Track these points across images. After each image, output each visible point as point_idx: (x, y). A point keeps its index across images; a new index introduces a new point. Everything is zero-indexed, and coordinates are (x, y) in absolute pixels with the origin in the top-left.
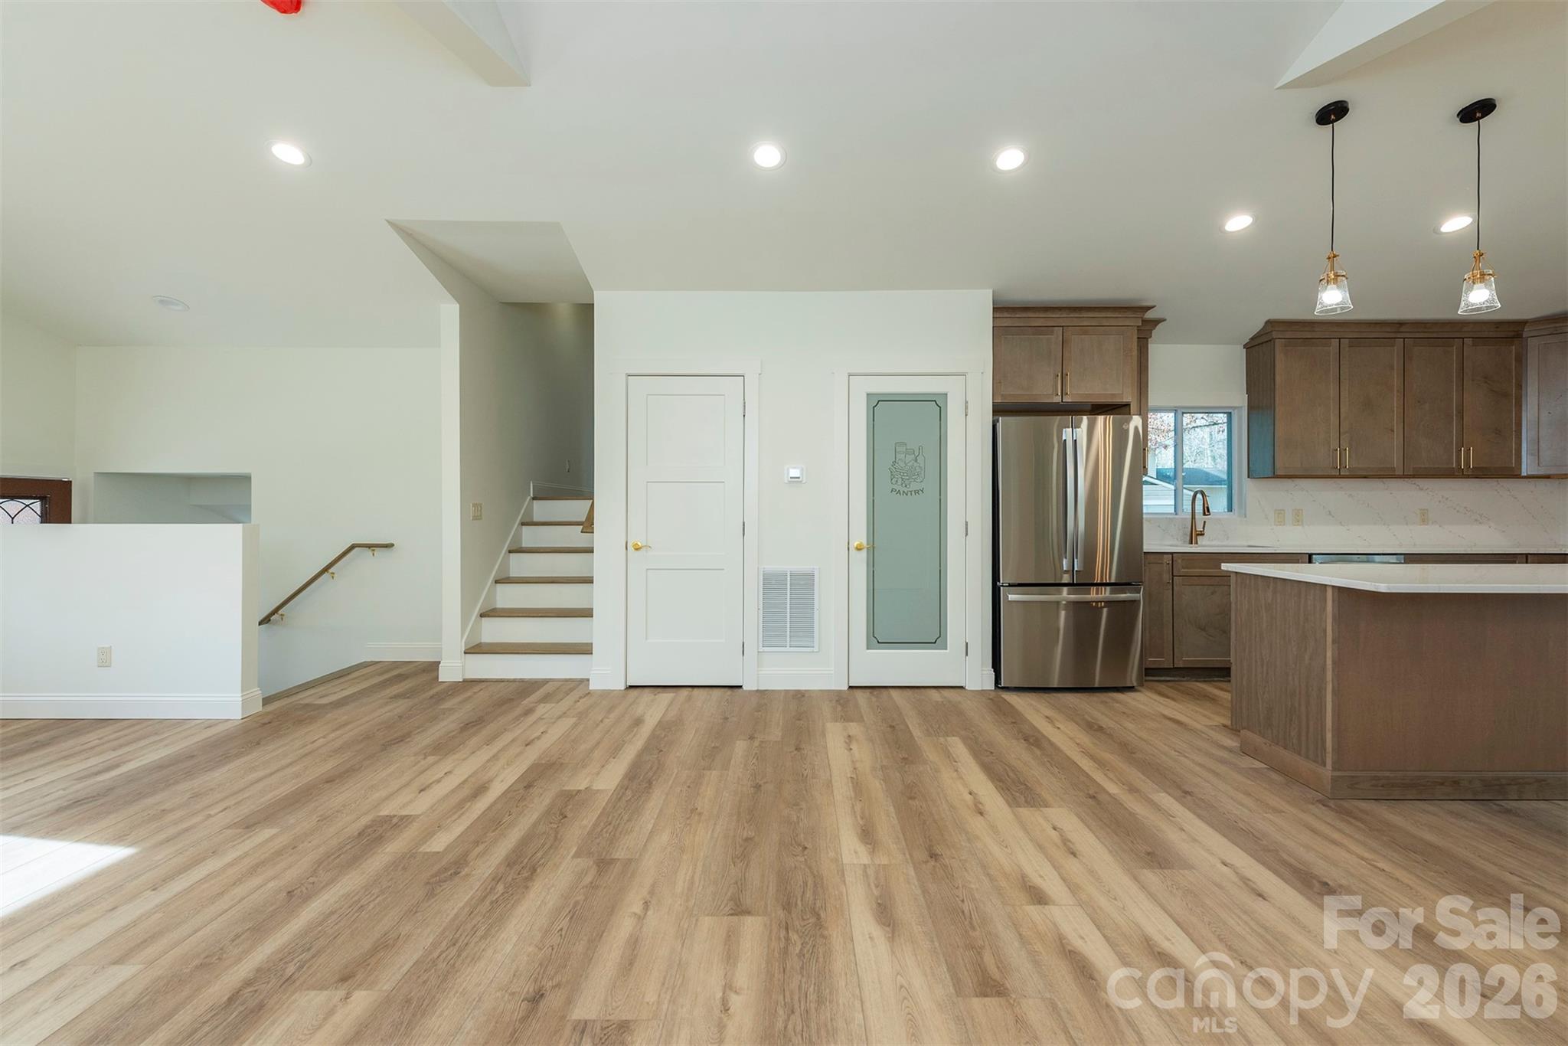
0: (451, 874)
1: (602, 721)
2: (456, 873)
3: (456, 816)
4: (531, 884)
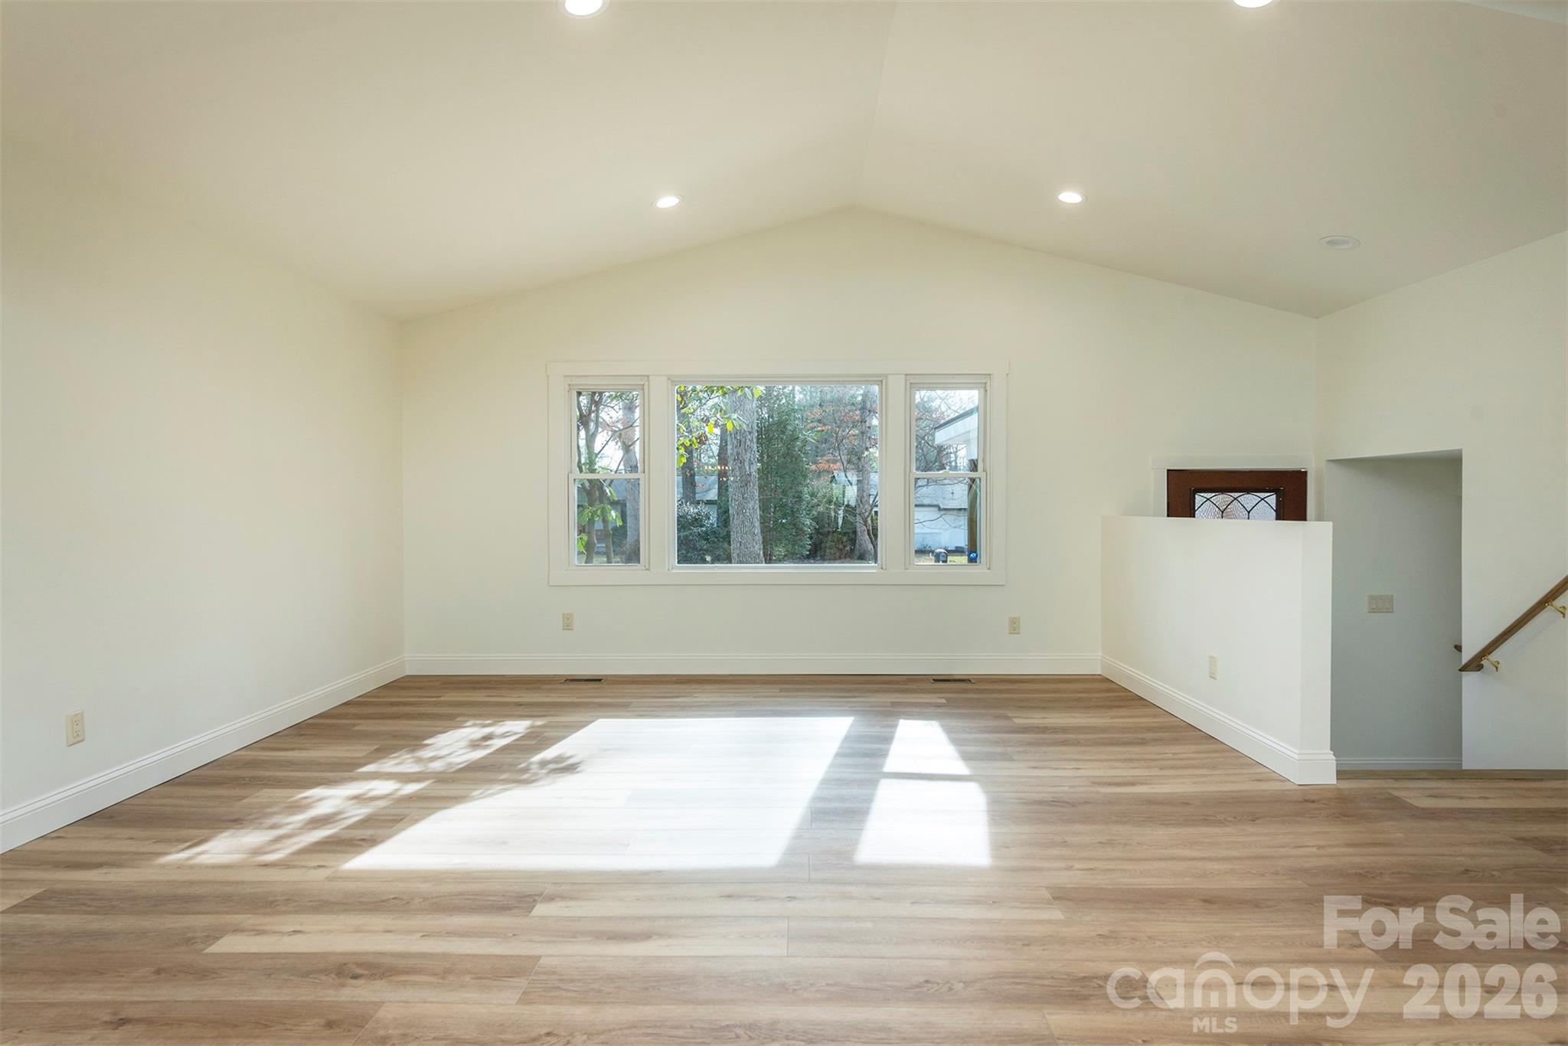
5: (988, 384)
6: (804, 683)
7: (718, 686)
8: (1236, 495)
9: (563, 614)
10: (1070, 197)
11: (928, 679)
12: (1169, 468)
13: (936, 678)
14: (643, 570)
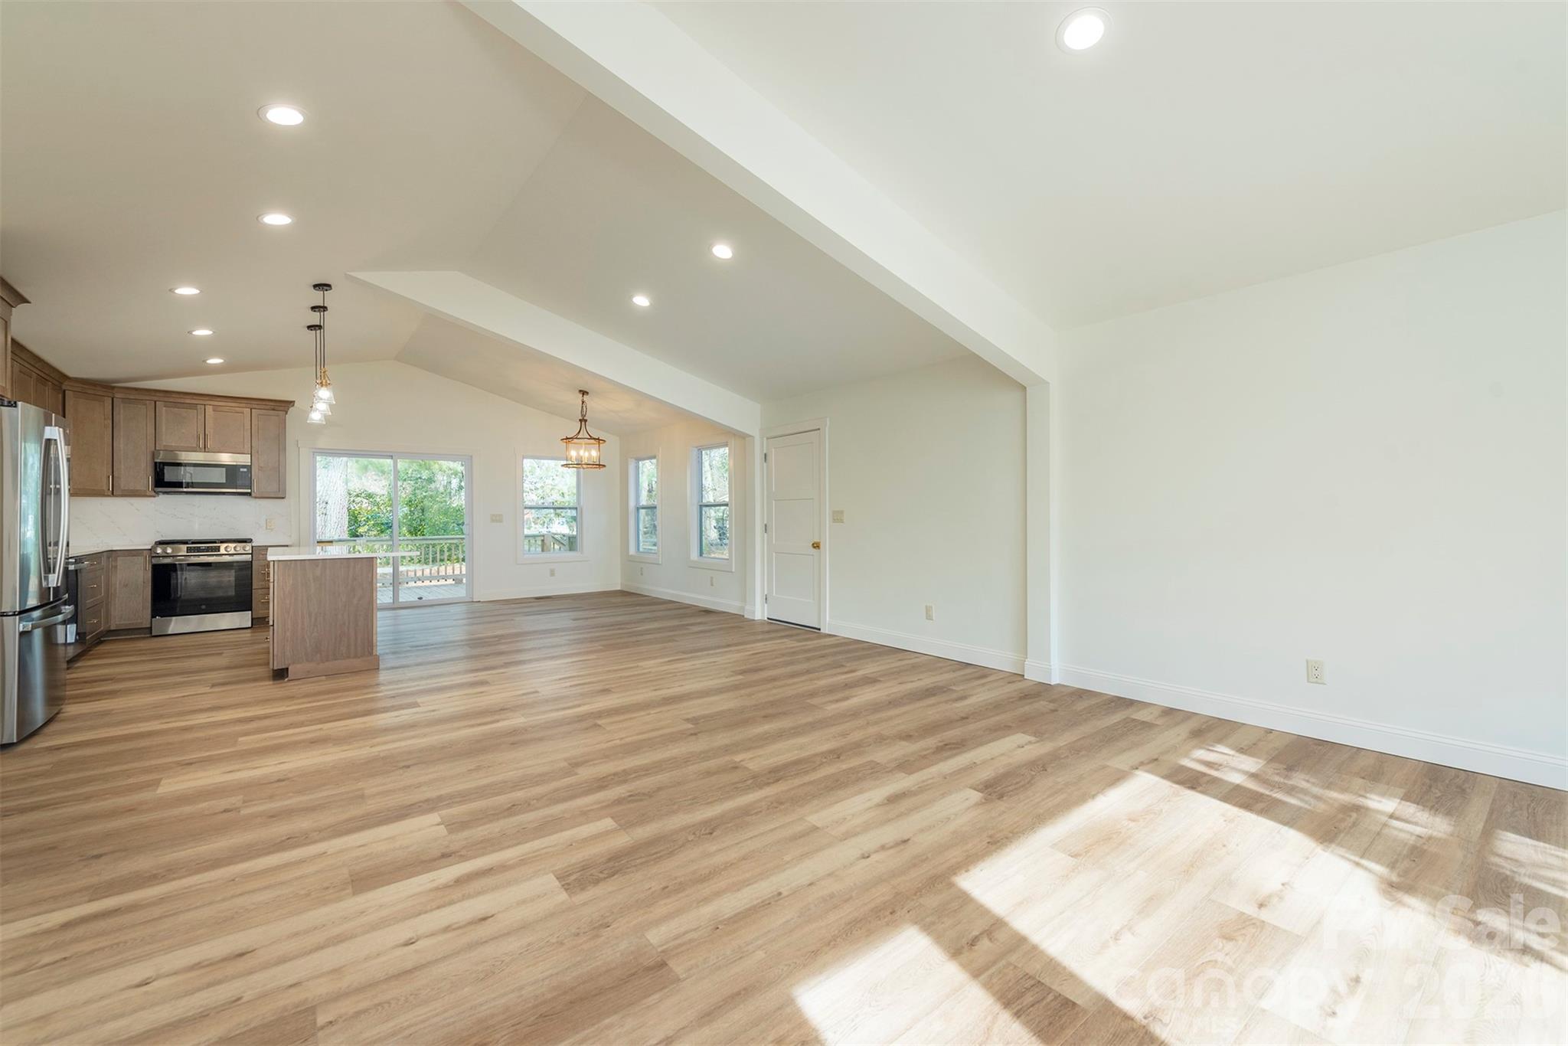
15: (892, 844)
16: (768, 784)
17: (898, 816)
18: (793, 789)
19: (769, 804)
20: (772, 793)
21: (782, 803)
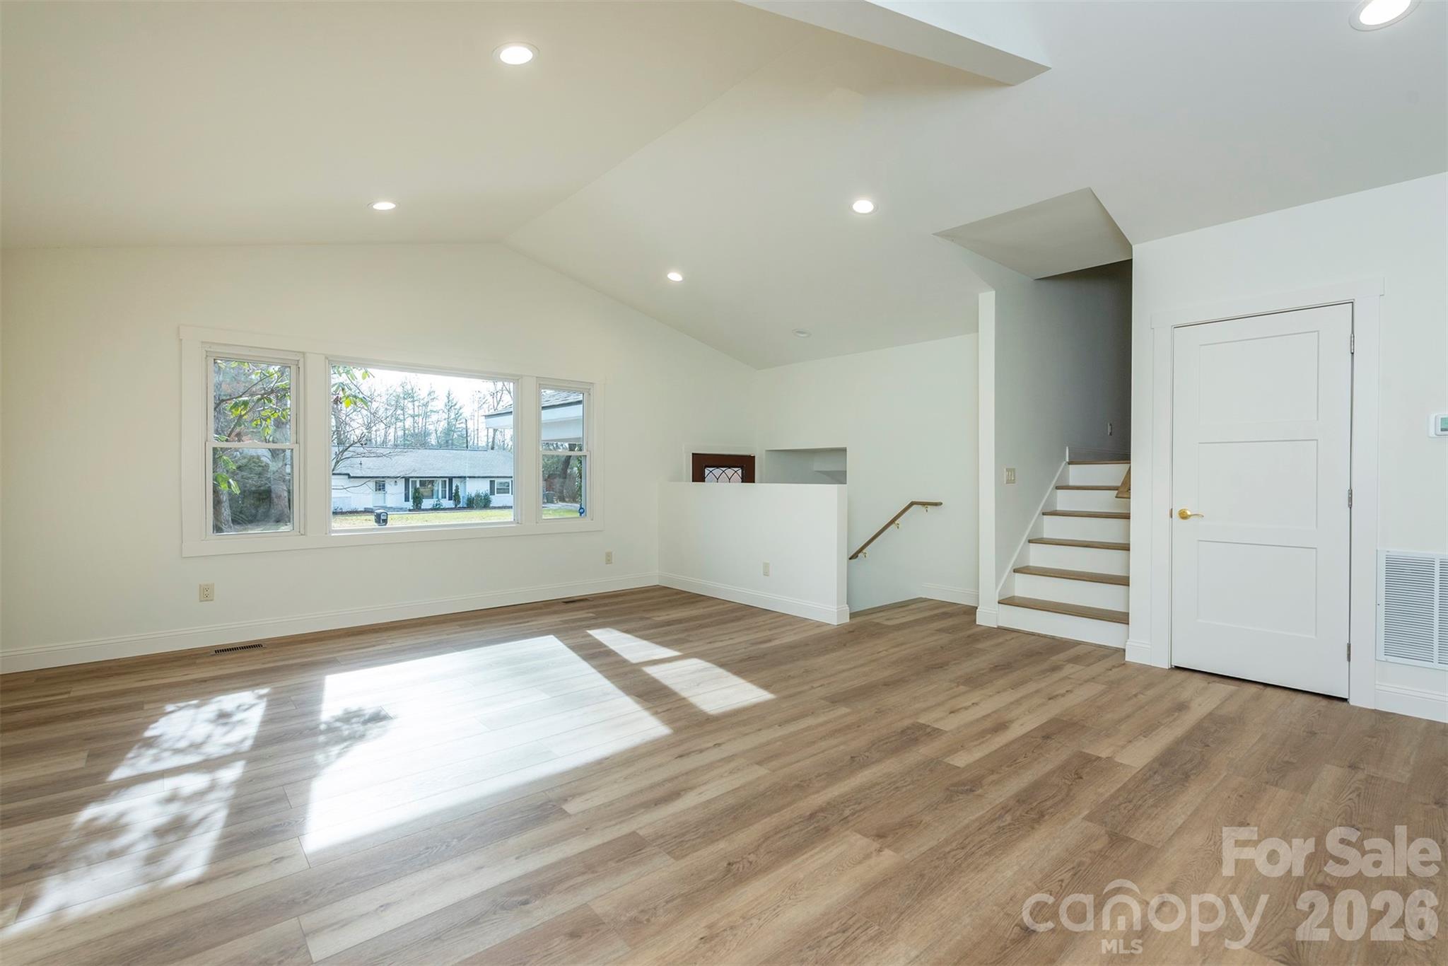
0: (967, 790)
1: (1135, 696)
2: (972, 791)
3: (975, 743)
4: (1037, 826)
5: (591, 390)
6: (468, 619)
7: (406, 630)
8: (724, 469)
9: (200, 586)
10: (675, 277)
11: (559, 603)
12: (694, 452)
13: (565, 600)
14: (297, 535)
15: (693, 754)
16: (822, 810)
17: (676, 778)
18: (790, 804)
19: (811, 785)
20: (813, 797)
21: (797, 786)
